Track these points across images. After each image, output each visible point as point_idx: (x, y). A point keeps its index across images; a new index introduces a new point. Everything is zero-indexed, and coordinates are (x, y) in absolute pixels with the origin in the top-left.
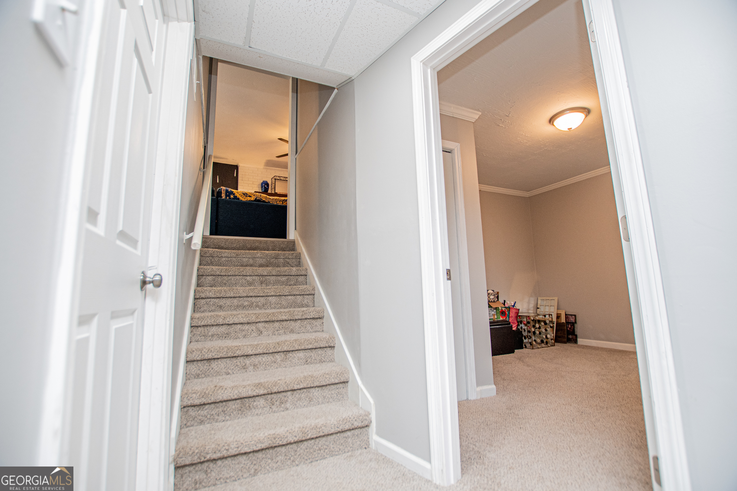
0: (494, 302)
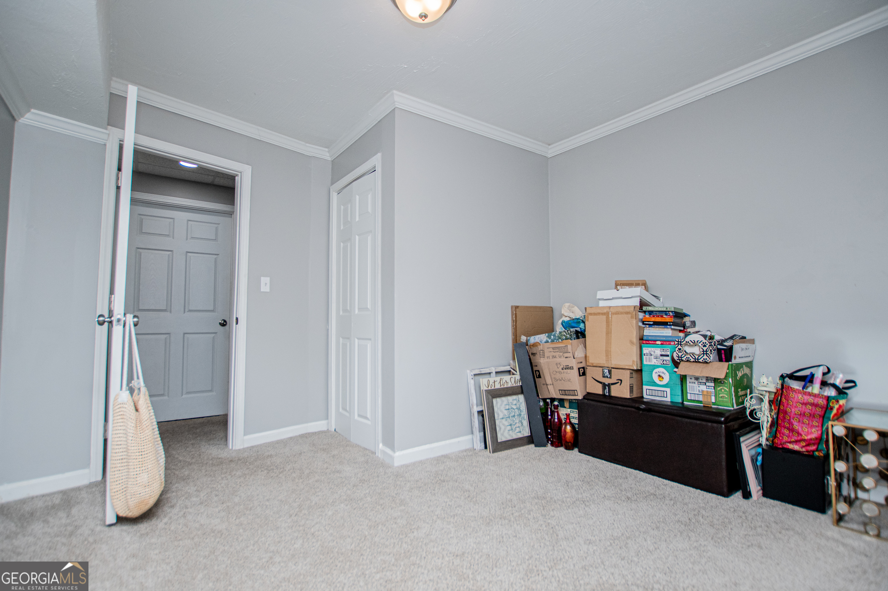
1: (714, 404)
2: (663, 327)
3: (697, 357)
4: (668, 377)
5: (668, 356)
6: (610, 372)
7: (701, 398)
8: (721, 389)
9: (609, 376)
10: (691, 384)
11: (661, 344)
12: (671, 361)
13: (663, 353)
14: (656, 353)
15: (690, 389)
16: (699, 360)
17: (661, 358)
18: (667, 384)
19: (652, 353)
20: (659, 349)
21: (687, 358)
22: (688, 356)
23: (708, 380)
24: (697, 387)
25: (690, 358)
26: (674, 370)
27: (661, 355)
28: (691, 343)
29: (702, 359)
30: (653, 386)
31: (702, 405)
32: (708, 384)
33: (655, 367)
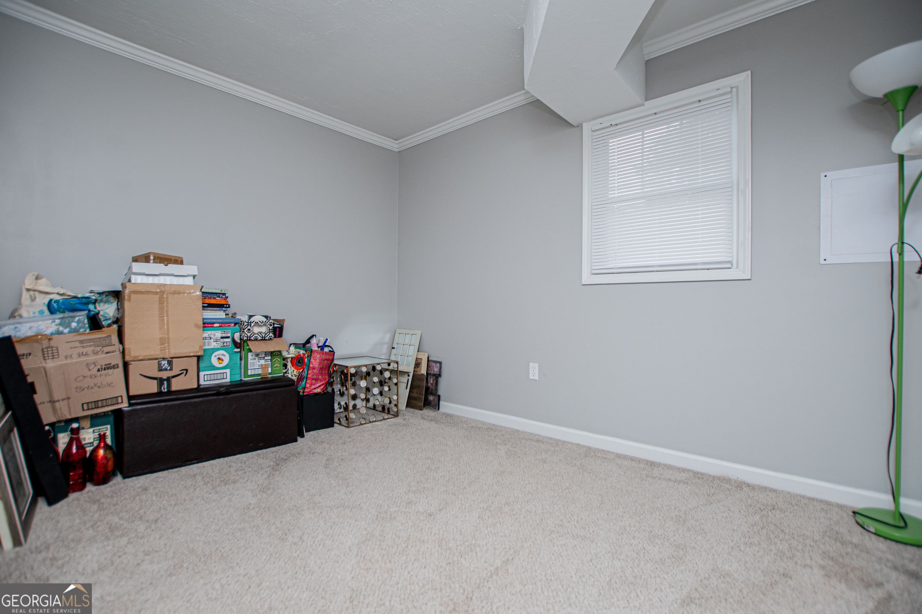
0: (262, 340)
1: (270, 374)
2: (218, 309)
3: (264, 335)
4: (228, 358)
5: (228, 337)
6: (170, 363)
7: (260, 372)
8: (276, 360)
9: (169, 368)
10: (252, 361)
11: (220, 326)
12: (231, 342)
13: (224, 335)
14: (216, 336)
15: (251, 366)
16: (266, 338)
17: (222, 340)
18: (227, 365)
19: (212, 336)
20: (220, 331)
21: (255, 337)
22: (256, 335)
23: (266, 354)
24: (257, 362)
25: (258, 337)
26: (234, 351)
27: (222, 338)
28: (260, 324)
29: (268, 337)
30: (211, 370)
31: (260, 377)
32: (266, 358)
33: (215, 350)
